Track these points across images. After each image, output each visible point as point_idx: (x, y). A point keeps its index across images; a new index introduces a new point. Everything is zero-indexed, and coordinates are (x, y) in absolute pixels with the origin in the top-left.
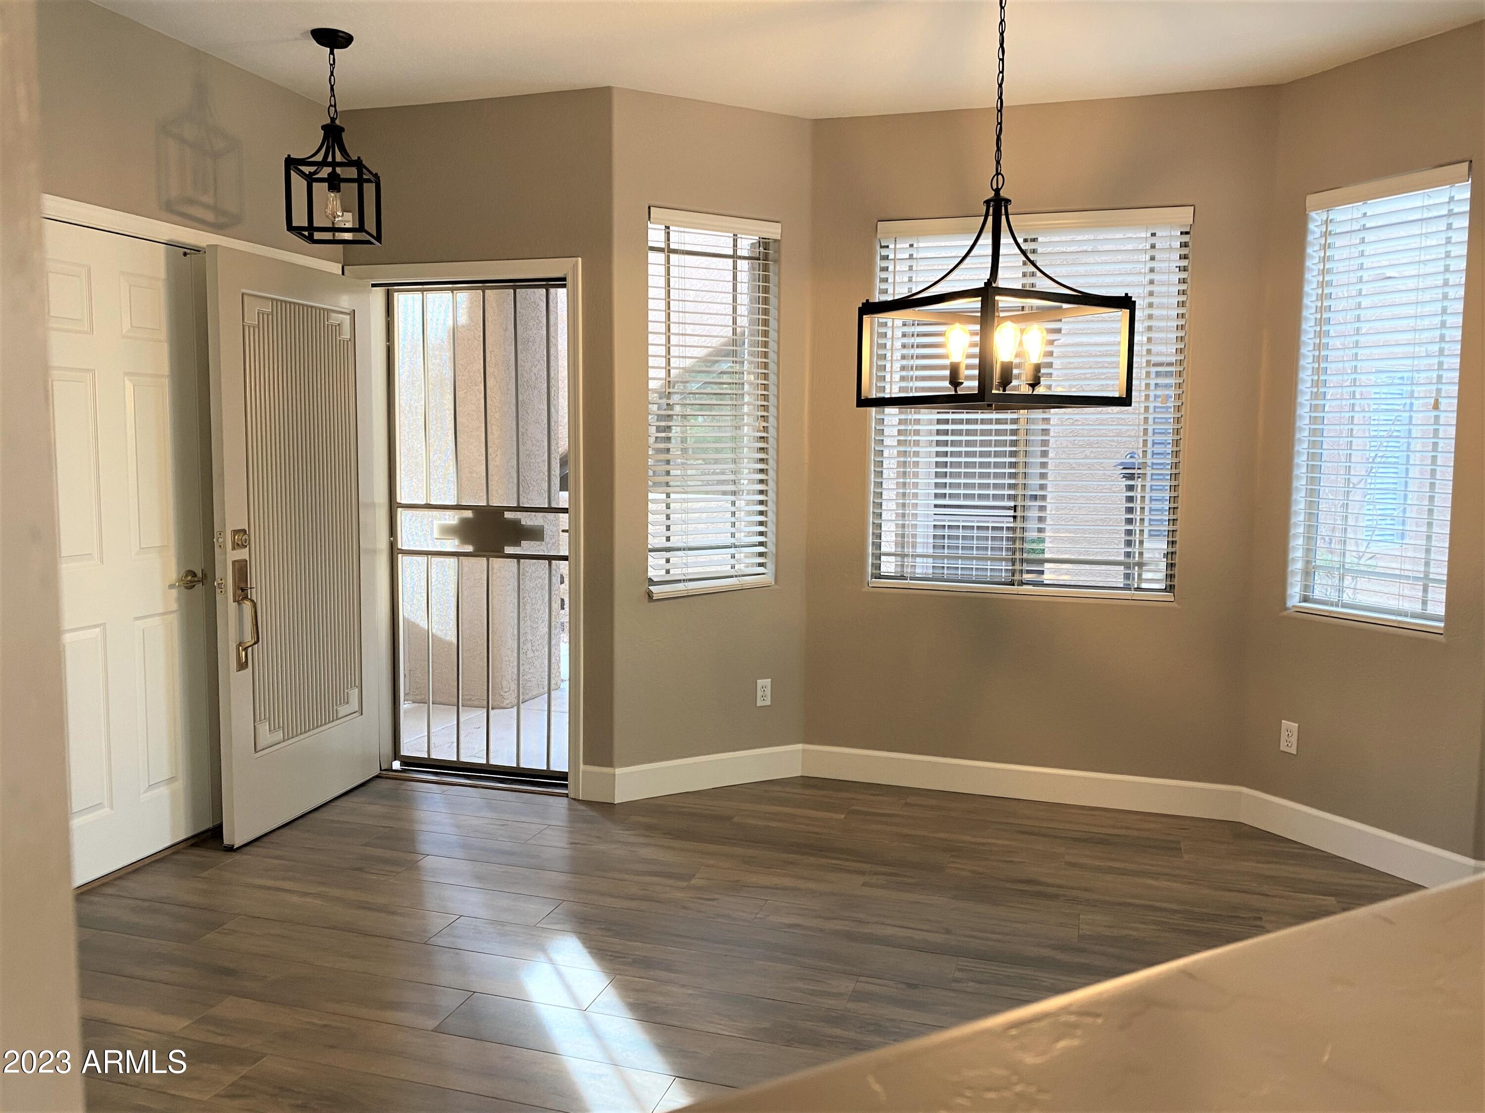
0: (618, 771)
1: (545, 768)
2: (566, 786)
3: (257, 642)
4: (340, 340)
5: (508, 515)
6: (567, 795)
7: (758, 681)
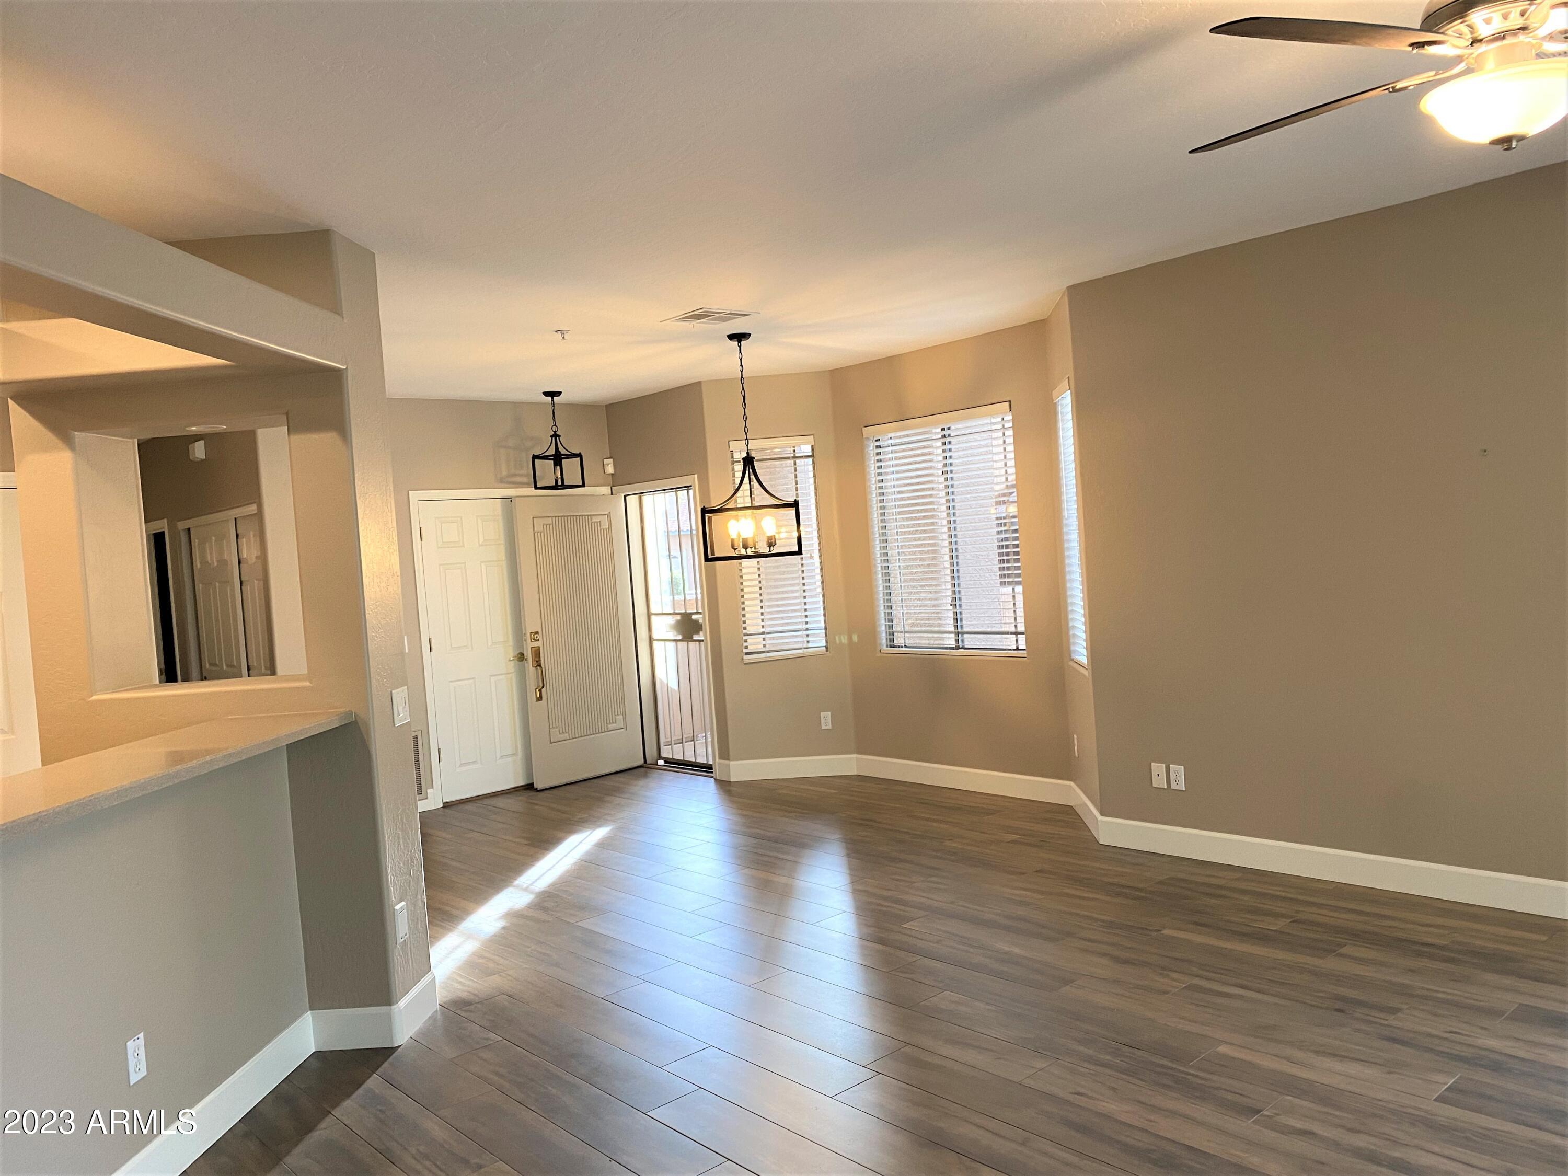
0: (732, 763)
1: (706, 762)
2: (712, 772)
3: (543, 687)
4: (601, 530)
5: (694, 617)
6: (712, 777)
7: (822, 713)
